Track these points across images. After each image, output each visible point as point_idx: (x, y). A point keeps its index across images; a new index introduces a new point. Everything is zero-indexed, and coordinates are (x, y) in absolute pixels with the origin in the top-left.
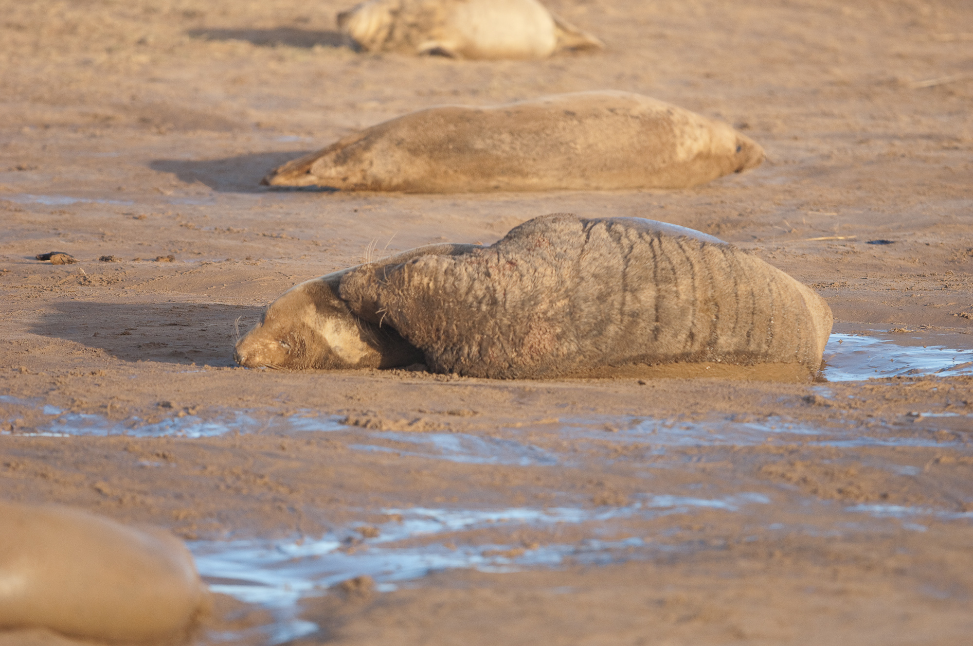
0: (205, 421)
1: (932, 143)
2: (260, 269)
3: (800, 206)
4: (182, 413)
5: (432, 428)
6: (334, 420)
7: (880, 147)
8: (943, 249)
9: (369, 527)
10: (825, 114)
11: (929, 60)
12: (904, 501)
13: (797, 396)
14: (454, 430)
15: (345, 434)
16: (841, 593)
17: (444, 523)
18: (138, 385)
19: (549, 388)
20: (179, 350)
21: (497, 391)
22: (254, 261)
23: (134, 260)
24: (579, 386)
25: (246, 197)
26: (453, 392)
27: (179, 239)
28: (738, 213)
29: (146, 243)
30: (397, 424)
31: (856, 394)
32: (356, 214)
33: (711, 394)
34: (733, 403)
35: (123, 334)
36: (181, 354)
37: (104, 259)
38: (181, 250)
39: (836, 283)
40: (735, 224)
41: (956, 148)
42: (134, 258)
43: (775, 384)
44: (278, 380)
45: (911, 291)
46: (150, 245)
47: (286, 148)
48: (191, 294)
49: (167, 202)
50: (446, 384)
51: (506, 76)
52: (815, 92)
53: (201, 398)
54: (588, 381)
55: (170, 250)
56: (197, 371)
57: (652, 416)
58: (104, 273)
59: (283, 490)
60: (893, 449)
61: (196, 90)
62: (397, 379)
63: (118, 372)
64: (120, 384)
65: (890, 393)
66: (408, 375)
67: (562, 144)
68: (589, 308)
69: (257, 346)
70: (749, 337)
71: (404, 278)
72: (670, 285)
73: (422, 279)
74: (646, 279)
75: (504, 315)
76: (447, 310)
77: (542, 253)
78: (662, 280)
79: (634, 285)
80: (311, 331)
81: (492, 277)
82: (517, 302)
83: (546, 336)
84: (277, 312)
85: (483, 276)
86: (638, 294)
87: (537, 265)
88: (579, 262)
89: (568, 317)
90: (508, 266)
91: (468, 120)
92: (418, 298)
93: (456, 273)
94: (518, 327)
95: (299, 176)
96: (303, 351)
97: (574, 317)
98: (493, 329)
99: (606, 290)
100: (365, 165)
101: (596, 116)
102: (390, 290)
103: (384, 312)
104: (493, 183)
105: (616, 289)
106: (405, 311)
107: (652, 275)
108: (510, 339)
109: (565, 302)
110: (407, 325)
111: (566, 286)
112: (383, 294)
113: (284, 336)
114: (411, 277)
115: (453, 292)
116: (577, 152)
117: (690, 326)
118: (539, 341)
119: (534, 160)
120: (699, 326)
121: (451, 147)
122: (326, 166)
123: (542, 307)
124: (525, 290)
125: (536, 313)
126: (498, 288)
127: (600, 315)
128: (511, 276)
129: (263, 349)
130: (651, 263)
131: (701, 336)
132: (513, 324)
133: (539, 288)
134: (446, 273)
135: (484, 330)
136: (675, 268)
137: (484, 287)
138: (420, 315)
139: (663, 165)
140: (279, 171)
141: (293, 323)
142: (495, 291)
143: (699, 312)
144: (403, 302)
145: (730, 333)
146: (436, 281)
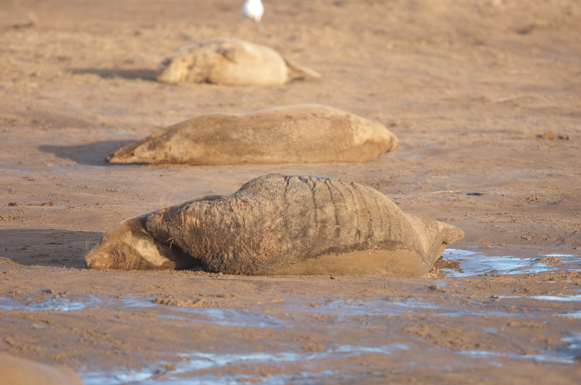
0: (71, 301)
1: (505, 135)
2: (105, 210)
3: (427, 173)
4: (57, 297)
5: (207, 305)
7: (474, 138)
8: (512, 198)
9: (169, 364)
10: (442, 118)
11: (503, 86)
12: (489, 348)
13: (425, 286)
14: (220, 306)
15: (155, 309)
17: (214, 362)
18: (31, 279)
19: (277, 281)
20: (56, 259)
21: (246, 283)
22: (101, 206)
23: (29, 205)
24: (295, 280)
25: (96, 167)
26: (220, 283)
27: (56, 193)
28: (389, 177)
29: (36, 195)
30: (186, 303)
31: (460, 285)
32: (162, 177)
33: (374, 285)
34: (387, 290)
35: (22, 249)
36: (57, 261)
37: (11, 204)
38: (57, 199)
39: (448, 218)
40: (388, 183)
41: (520, 138)
42: (28, 204)
43: (412, 279)
44: (115, 277)
45: (493, 223)
46: (39, 196)
47: (120, 138)
48: (63, 225)
49: (48, 170)
50: (216, 279)
51: (251, 95)
52: (436, 105)
53: (69, 287)
54: (300, 277)
55: (50, 199)
56: (67, 271)
57: (338, 298)
58: (11, 213)
59: (118, 342)
60: (483, 317)
61: (66, 104)
62: (186, 276)
63: (20, 272)
64: (21, 279)
65: (481, 284)
66: (193, 273)
67: (284, 135)
68: (296, 221)
69: (97, 256)
70: (390, 231)
71: (182, 219)
72: (341, 203)
73: (192, 219)
74: (327, 201)
75: (245, 232)
76: (209, 235)
77: (262, 194)
78: (336, 200)
79: (320, 204)
80: (129, 247)
81: (234, 211)
82: (251, 223)
83: (272, 241)
84: (108, 237)
85: (229, 211)
86: (324, 209)
87: (260, 200)
88: (285, 195)
89: (284, 228)
90: (243, 203)
91: (228, 122)
92: (191, 230)
93: (212, 212)
94: (255, 238)
95: (127, 157)
96: (124, 259)
97: (288, 227)
98: (240, 241)
99: (304, 209)
100: (167, 150)
101: (305, 118)
102: (174, 227)
103: (172, 240)
104: (243, 159)
105: (310, 207)
106: (184, 238)
107: (330, 198)
108: (251, 246)
109: (281, 219)
110: (187, 246)
111: (280, 210)
112: (171, 229)
113: (112, 251)
114: (185, 219)
115: (211, 224)
116: (293, 140)
117: (356, 226)
118: (269, 244)
119: (268, 145)
120: (361, 226)
121: (218, 137)
122: (143, 151)
123: (267, 224)
124: (256, 216)
125: (265, 228)
126: (239, 217)
127: (303, 224)
128: (245, 209)
129: (100, 258)
130: (328, 192)
131: (364, 231)
132: (251, 237)
133: (263, 213)
134: (206, 213)
135: (234, 243)
136: (342, 193)
137: (230, 218)
138: (194, 240)
139: (345, 148)
140: (115, 154)
141: (117, 243)
142: (237, 219)
143: (360, 217)
144: (183, 233)
145: (379, 229)
146: (201, 219)
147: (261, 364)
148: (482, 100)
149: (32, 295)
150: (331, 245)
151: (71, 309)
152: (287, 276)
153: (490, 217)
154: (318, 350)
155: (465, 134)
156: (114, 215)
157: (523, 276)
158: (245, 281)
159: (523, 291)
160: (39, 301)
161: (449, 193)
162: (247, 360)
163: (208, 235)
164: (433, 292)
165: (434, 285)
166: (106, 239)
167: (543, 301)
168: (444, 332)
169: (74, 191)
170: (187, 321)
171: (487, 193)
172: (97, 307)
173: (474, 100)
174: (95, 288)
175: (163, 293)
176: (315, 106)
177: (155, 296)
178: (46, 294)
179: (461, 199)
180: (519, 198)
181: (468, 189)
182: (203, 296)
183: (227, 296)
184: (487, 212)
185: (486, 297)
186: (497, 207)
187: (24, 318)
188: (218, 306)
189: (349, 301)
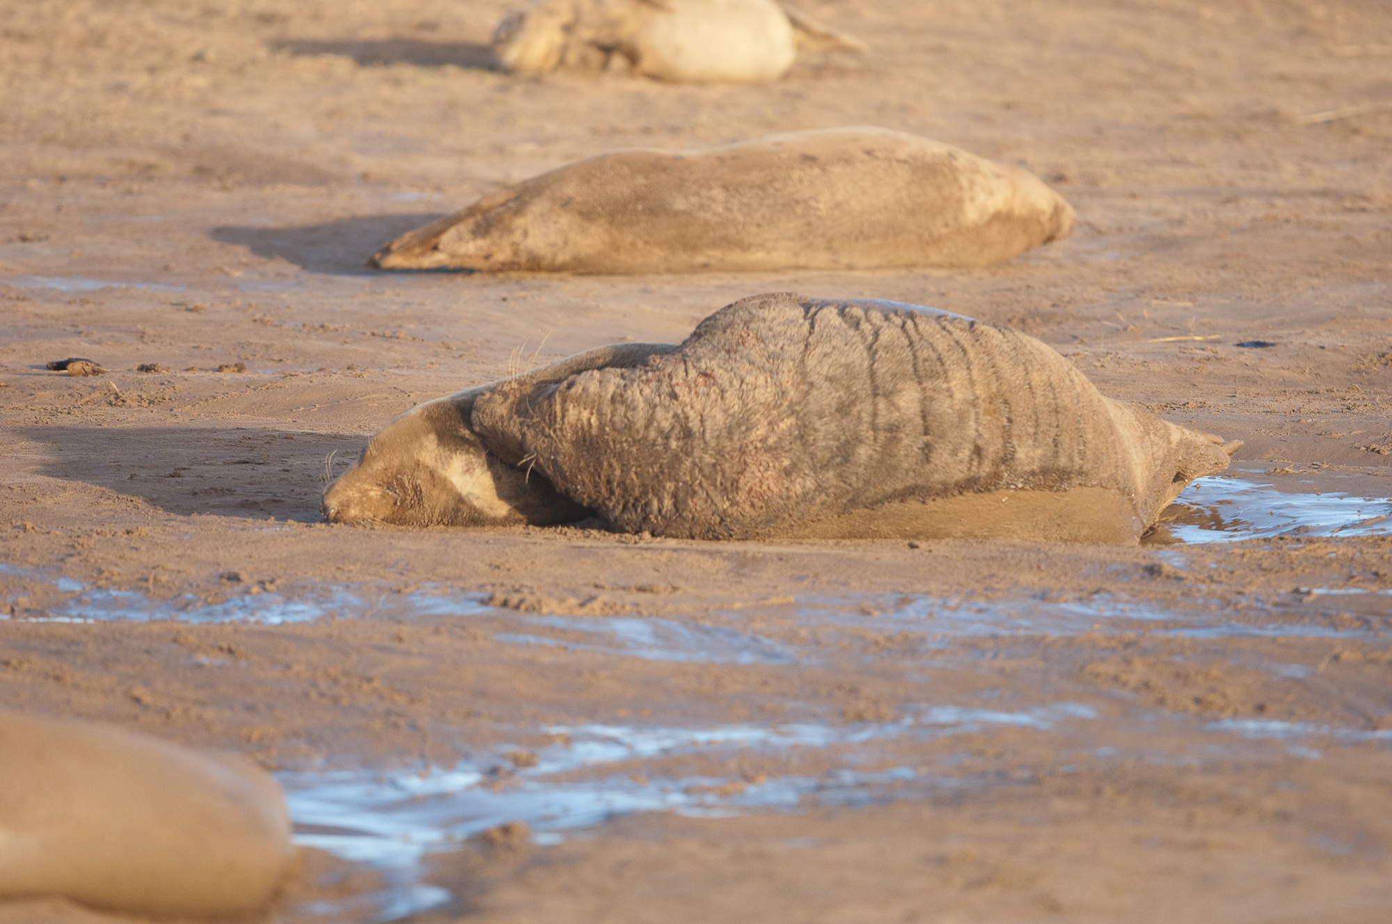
0: (289, 600)
1: (1328, 203)
2: (368, 382)
3: (1139, 293)
4: (255, 590)
5: (614, 611)
6: (471, 600)
7: (1254, 208)
8: (1344, 354)
9: (523, 751)
10: (1176, 162)
11: (1324, 83)
12: (1289, 715)
13: (1136, 565)
14: (645, 613)
15: (489, 619)
16: (1199, 846)
17: (630, 747)
18: (193, 549)
19: (781, 553)
20: (251, 499)
21: (706, 557)
22: (359, 372)
23: (187, 370)
24: (824, 550)
25: (348, 280)
26: (643, 558)
27: (251, 341)
28: (1050, 303)
29: (204, 346)
30: (563, 605)
31: (1219, 562)
32: (504, 303)
33: (1013, 562)
34: (1044, 575)
35: (172, 476)
36: (255, 503)
37: (145, 369)
38: (255, 355)
39: (1191, 403)
40: (1046, 318)
41: (1364, 210)
42: (186, 368)
43: (1104, 548)
44: (394, 542)
45: (1298, 414)
46: (210, 349)
47: (404, 210)
48: (269, 418)
49: (234, 286)
50: (634, 548)
51: (720, 106)
52: (1162, 130)
53: (282, 568)
54: (837, 544)
55: (239, 356)
56: (278, 529)
57: (928, 593)
58: (144, 389)
59: (400, 699)
60: (1274, 640)
61: (276, 127)
62: (563, 540)
63: (165, 530)
64: (168, 547)
65: (1269, 560)
66: (579, 535)
67: (797, 202)
68: (827, 426)
69: (352, 493)
70: (1056, 446)
71: (555, 412)
72: (939, 381)
73: (580, 413)
74: (904, 375)
75: (705, 451)
76: (619, 453)
77: (748, 354)
78: (926, 375)
79: (887, 386)
80: (430, 472)
81: (680, 399)
82: (720, 431)
83: (769, 473)
84: (381, 446)
85: (668, 398)
86: (896, 399)
87: (743, 373)
88: (803, 361)
89: (799, 442)
90: (701, 380)
91: (664, 169)
92: (576, 441)
93: (627, 399)
94: (727, 466)
95: (423, 254)
96: (419, 500)
97: (807, 441)
98: (691, 472)
99: (848, 397)
100: (517, 237)
101: (847, 161)
102: (538, 430)
103: (531, 460)
104: (700, 259)
105: (862, 394)
106: (560, 459)
107: (911, 370)
108: (718, 483)
109: (791, 421)
110: (565, 478)
111: (789, 398)
112: (530, 434)
113: (390, 480)
114: (564, 411)
115: (625, 427)
116: (820, 213)
117: (973, 436)
118: (761, 481)
119: (759, 226)
120: (986, 436)
121: (640, 207)
122: (460, 239)
123: (758, 433)
124: (731, 411)
125: (752, 442)
126: (691, 414)
127: (844, 434)
128: (708, 395)
129: (360, 498)
130: (907, 353)
131: (991, 449)
132: (719, 462)
133: (749, 406)
134: (613, 400)
135: (678, 475)
136: (942, 356)
137: (671, 414)
138: (582, 464)
139: (944, 231)
140: (395, 247)
141: (402, 461)
142: (687, 418)
143: (984, 415)
144: (556, 447)
145: (1030, 442)
146: (600, 414)
147: (742, 752)
148: (1273, 117)
149: (195, 585)
150: (910, 481)
151: (289, 619)
152: (804, 541)
153: (1292, 400)
154: (880, 719)
155: (1232, 199)
156: (390, 394)
157: (1370, 541)
158: (703, 552)
159: (1370, 576)
160: (210, 600)
161: (1194, 341)
162: (709, 743)
163: (615, 453)
164: (1154, 579)
165: (1157, 562)
166: (374, 453)
168: (1181, 676)
169: (296, 337)
170: (565, 648)
171: (1285, 341)
172: (350, 616)
173: (1253, 117)
174: (346, 569)
175: (508, 582)
176: (872, 133)
177: (489, 588)
178: (228, 583)
179: (1223, 356)
180: (1362, 355)
181: (1239, 332)
182: (604, 588)
183: (661, 589)
184: (1284, 387)
185: (1282, 591)
186: (1308, 376)
187: (175, 641)
188: (639, 614)
189: (953, 602)
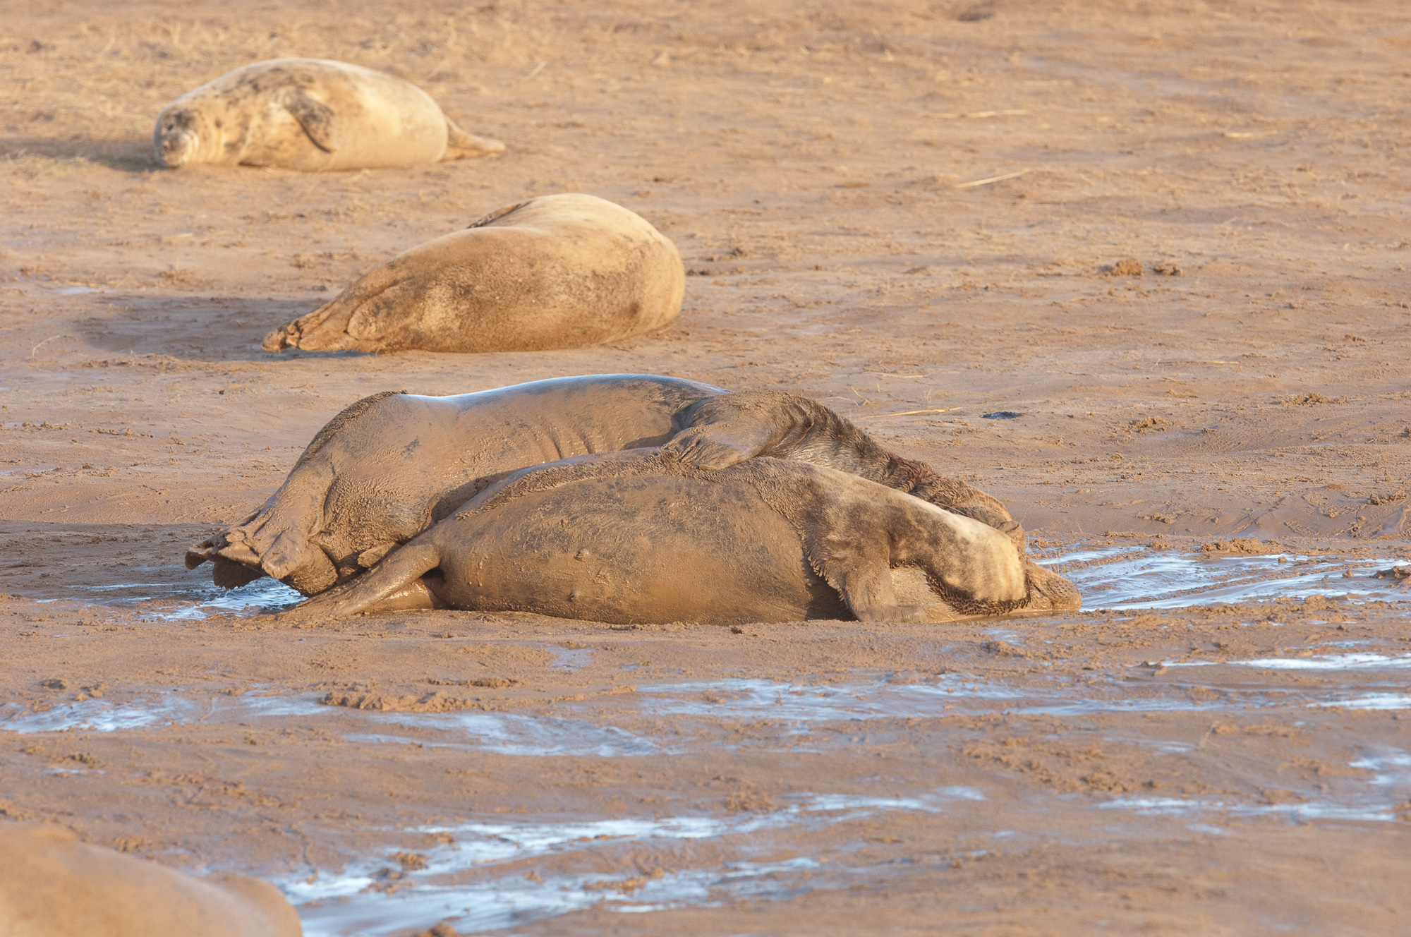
1: (1020, 269)
2: (115, 481)
4: (81, 696)
5: (454, 706)
8: (1094, 422)
9: (411, 852)
12: (1181, 792)
13: (969, 643)
14: (486, 707)
148: (932, 183)
149: (17, 694)
153: (1061, 470)
154: (765, 808)
155: (920, 268)
156: (141, 492)
157: (1197, 611)
159: (1212, 647)
160: (36, 708)
161: (938, 414)
164: (995, 658)
165: (992, 640)
167: (1274, 672)
168: (1063, 756)
169: (21, 437)
171: (1031, 410)
173: (912, 184)
174: (165, 672)
175: (339, 681)
177: (322, 687)
178: (52, 690)
179: (974, 428)
180: (1112, 423)
181: (980, 403)
182: (439, 684)
183: (499, 683)
184: (1045, 458)
185: (1130, 666)
186: (1064, 446)
187: (24, 750)
188: (482, 708)
